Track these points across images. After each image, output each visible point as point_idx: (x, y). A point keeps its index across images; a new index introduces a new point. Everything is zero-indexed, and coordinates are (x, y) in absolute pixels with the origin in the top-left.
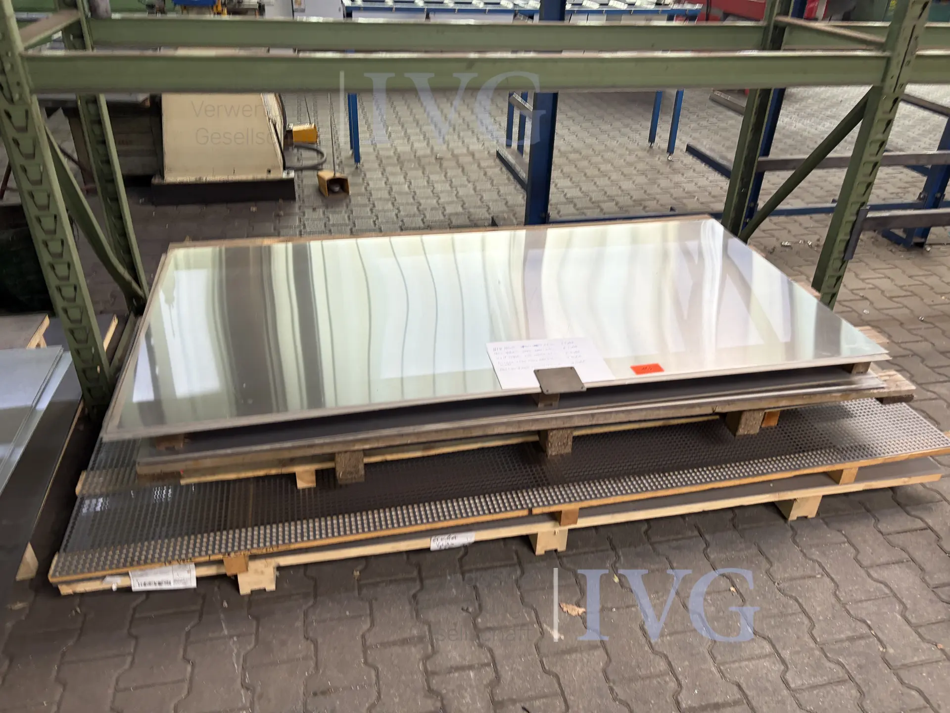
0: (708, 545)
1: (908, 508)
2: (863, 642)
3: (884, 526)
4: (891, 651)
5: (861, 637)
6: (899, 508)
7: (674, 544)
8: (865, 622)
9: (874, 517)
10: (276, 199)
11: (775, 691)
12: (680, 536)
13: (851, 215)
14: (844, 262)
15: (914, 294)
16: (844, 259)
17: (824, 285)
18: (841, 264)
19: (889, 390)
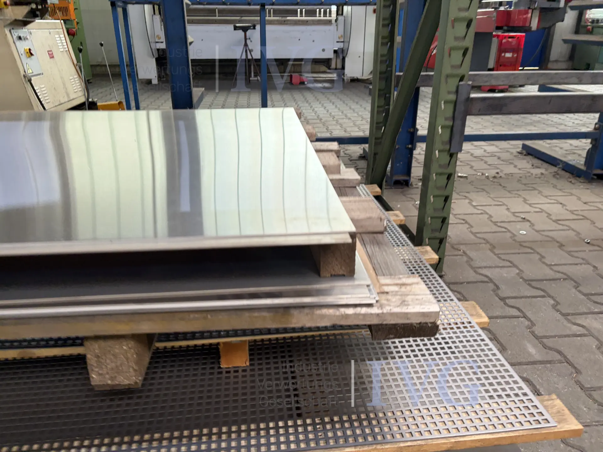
13: (449, 93)
14: (451, 155)
15: (585, 218)
16: (452, 151)
17: (431, 184)
18: (448, 158)
19: (379, 311)
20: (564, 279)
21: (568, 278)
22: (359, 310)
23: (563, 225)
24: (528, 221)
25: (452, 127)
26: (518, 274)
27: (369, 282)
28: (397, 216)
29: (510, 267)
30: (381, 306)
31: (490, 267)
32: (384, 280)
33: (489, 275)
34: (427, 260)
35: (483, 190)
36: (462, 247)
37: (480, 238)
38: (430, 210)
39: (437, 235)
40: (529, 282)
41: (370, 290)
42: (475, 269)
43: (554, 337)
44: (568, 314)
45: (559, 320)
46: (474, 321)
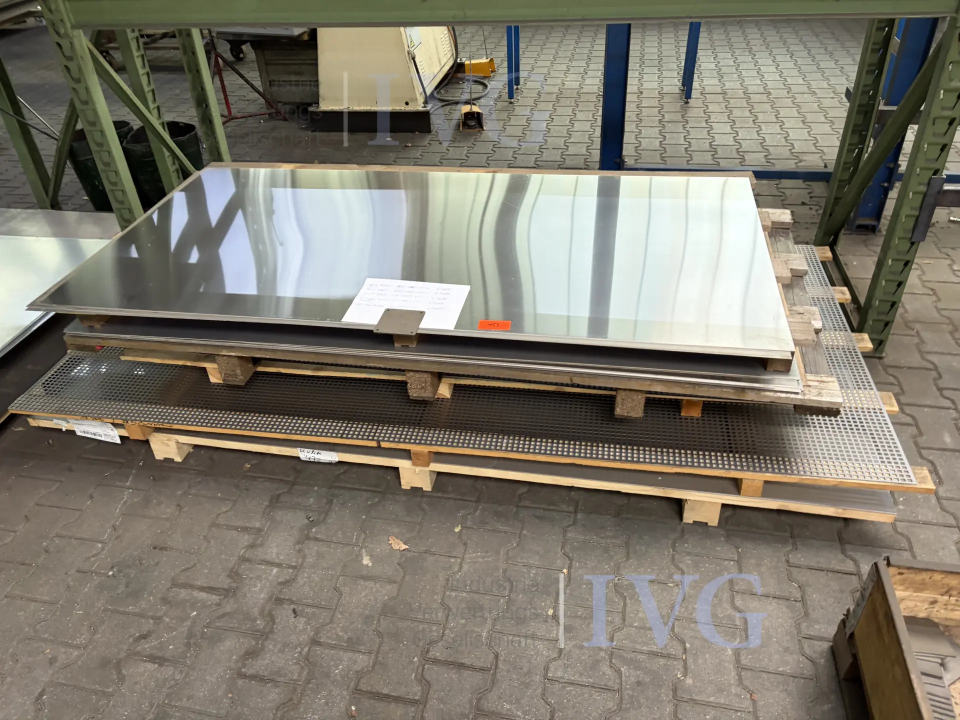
0: (575, 523)
1: (848, 547)
2: (662, 661)
3: (799, 558)
4: (689, 681)
5: (668, 656)
6: (837, 544)
7: (540, 513)
8: (683, 643)
9: (794, 544)
10: (413, 132)
11: (529, 673)
12: (552, 507)
13: (920, 184)
14: (912, 244)
16: (913, 240)
17: (885, 270)
18: (909, 245)
19: (802, 398)
22: (789, 395)
25: (918, 217)
27: (799, 378)
28: (843, 293)
30: (804, 394)
31: (942, 353)
32: (809, 377)
33: (936, 362)
34: (860, 348)
36: (918, 326)
37: (944, 316)
38: (879, 293)
39: (883, 317)
41: (798, 384)
42: (922, 353)
46: (885, 409)
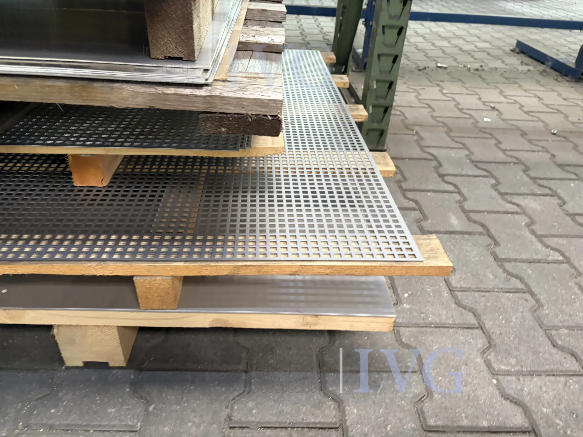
14: (405, 4)
15: (559, 111)
17: (378, 40)
20: (515, 163)
21: (519, 162)
23: (533, 116)
24: (498, 110)
26: (467, 156)
28: (342, 80)
29: (461, 148)
31: (439, 147)
33: (436, 154)
34: (354, 117)
35: (460, 80)
37: (438, 121)
38: (375, 72)
40: (476, 163)
42: (422, 148)
43: (484, 212)
44: (507, 194)
45: (494, 198)
46: (378, 169)
